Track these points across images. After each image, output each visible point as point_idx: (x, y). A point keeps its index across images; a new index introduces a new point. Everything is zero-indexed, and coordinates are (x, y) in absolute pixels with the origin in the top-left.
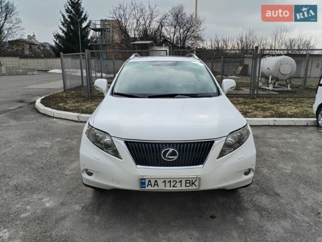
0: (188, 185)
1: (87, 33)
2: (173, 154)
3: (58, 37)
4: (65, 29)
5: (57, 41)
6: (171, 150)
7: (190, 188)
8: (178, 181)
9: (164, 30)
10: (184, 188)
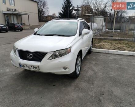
0: (34, 68)
1: (72, 12)
2: (31, 56)
3: (60, 14)
4: (63, 10)
5: (60, 16)
6: (30, 54)
7: (35, 70)
8: (31, 66)
9: (106, 9)
10: (33, 69)
